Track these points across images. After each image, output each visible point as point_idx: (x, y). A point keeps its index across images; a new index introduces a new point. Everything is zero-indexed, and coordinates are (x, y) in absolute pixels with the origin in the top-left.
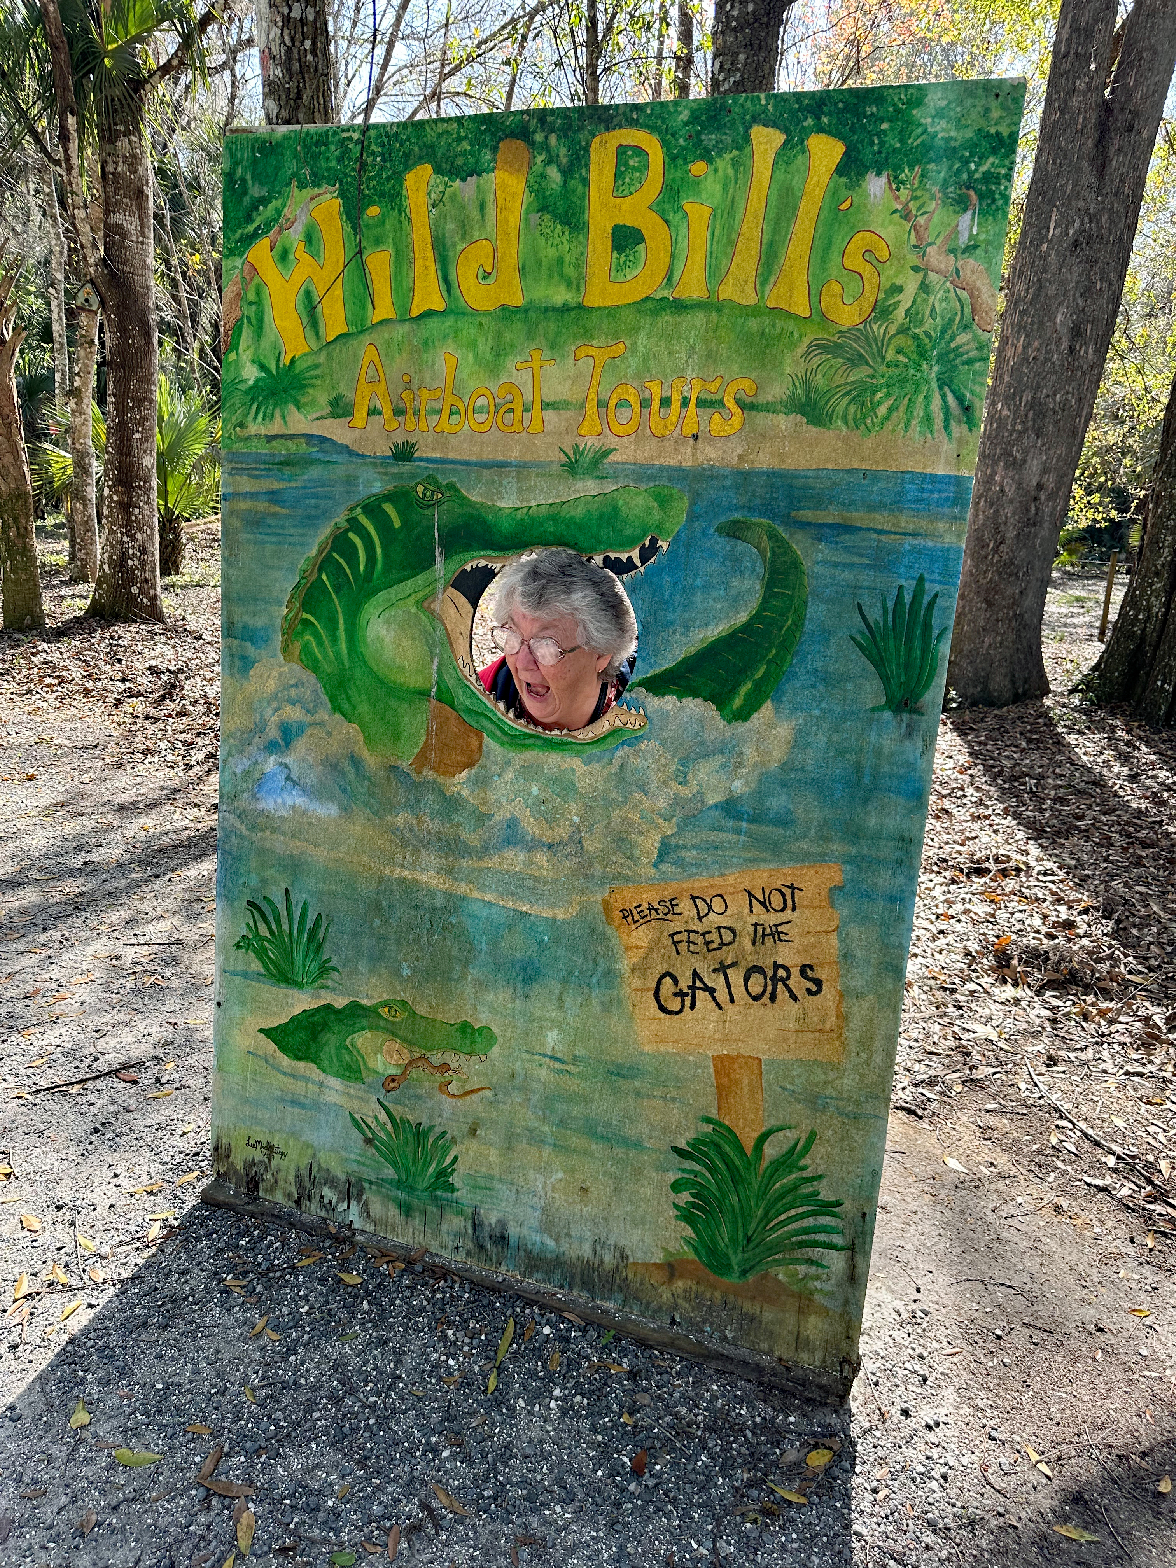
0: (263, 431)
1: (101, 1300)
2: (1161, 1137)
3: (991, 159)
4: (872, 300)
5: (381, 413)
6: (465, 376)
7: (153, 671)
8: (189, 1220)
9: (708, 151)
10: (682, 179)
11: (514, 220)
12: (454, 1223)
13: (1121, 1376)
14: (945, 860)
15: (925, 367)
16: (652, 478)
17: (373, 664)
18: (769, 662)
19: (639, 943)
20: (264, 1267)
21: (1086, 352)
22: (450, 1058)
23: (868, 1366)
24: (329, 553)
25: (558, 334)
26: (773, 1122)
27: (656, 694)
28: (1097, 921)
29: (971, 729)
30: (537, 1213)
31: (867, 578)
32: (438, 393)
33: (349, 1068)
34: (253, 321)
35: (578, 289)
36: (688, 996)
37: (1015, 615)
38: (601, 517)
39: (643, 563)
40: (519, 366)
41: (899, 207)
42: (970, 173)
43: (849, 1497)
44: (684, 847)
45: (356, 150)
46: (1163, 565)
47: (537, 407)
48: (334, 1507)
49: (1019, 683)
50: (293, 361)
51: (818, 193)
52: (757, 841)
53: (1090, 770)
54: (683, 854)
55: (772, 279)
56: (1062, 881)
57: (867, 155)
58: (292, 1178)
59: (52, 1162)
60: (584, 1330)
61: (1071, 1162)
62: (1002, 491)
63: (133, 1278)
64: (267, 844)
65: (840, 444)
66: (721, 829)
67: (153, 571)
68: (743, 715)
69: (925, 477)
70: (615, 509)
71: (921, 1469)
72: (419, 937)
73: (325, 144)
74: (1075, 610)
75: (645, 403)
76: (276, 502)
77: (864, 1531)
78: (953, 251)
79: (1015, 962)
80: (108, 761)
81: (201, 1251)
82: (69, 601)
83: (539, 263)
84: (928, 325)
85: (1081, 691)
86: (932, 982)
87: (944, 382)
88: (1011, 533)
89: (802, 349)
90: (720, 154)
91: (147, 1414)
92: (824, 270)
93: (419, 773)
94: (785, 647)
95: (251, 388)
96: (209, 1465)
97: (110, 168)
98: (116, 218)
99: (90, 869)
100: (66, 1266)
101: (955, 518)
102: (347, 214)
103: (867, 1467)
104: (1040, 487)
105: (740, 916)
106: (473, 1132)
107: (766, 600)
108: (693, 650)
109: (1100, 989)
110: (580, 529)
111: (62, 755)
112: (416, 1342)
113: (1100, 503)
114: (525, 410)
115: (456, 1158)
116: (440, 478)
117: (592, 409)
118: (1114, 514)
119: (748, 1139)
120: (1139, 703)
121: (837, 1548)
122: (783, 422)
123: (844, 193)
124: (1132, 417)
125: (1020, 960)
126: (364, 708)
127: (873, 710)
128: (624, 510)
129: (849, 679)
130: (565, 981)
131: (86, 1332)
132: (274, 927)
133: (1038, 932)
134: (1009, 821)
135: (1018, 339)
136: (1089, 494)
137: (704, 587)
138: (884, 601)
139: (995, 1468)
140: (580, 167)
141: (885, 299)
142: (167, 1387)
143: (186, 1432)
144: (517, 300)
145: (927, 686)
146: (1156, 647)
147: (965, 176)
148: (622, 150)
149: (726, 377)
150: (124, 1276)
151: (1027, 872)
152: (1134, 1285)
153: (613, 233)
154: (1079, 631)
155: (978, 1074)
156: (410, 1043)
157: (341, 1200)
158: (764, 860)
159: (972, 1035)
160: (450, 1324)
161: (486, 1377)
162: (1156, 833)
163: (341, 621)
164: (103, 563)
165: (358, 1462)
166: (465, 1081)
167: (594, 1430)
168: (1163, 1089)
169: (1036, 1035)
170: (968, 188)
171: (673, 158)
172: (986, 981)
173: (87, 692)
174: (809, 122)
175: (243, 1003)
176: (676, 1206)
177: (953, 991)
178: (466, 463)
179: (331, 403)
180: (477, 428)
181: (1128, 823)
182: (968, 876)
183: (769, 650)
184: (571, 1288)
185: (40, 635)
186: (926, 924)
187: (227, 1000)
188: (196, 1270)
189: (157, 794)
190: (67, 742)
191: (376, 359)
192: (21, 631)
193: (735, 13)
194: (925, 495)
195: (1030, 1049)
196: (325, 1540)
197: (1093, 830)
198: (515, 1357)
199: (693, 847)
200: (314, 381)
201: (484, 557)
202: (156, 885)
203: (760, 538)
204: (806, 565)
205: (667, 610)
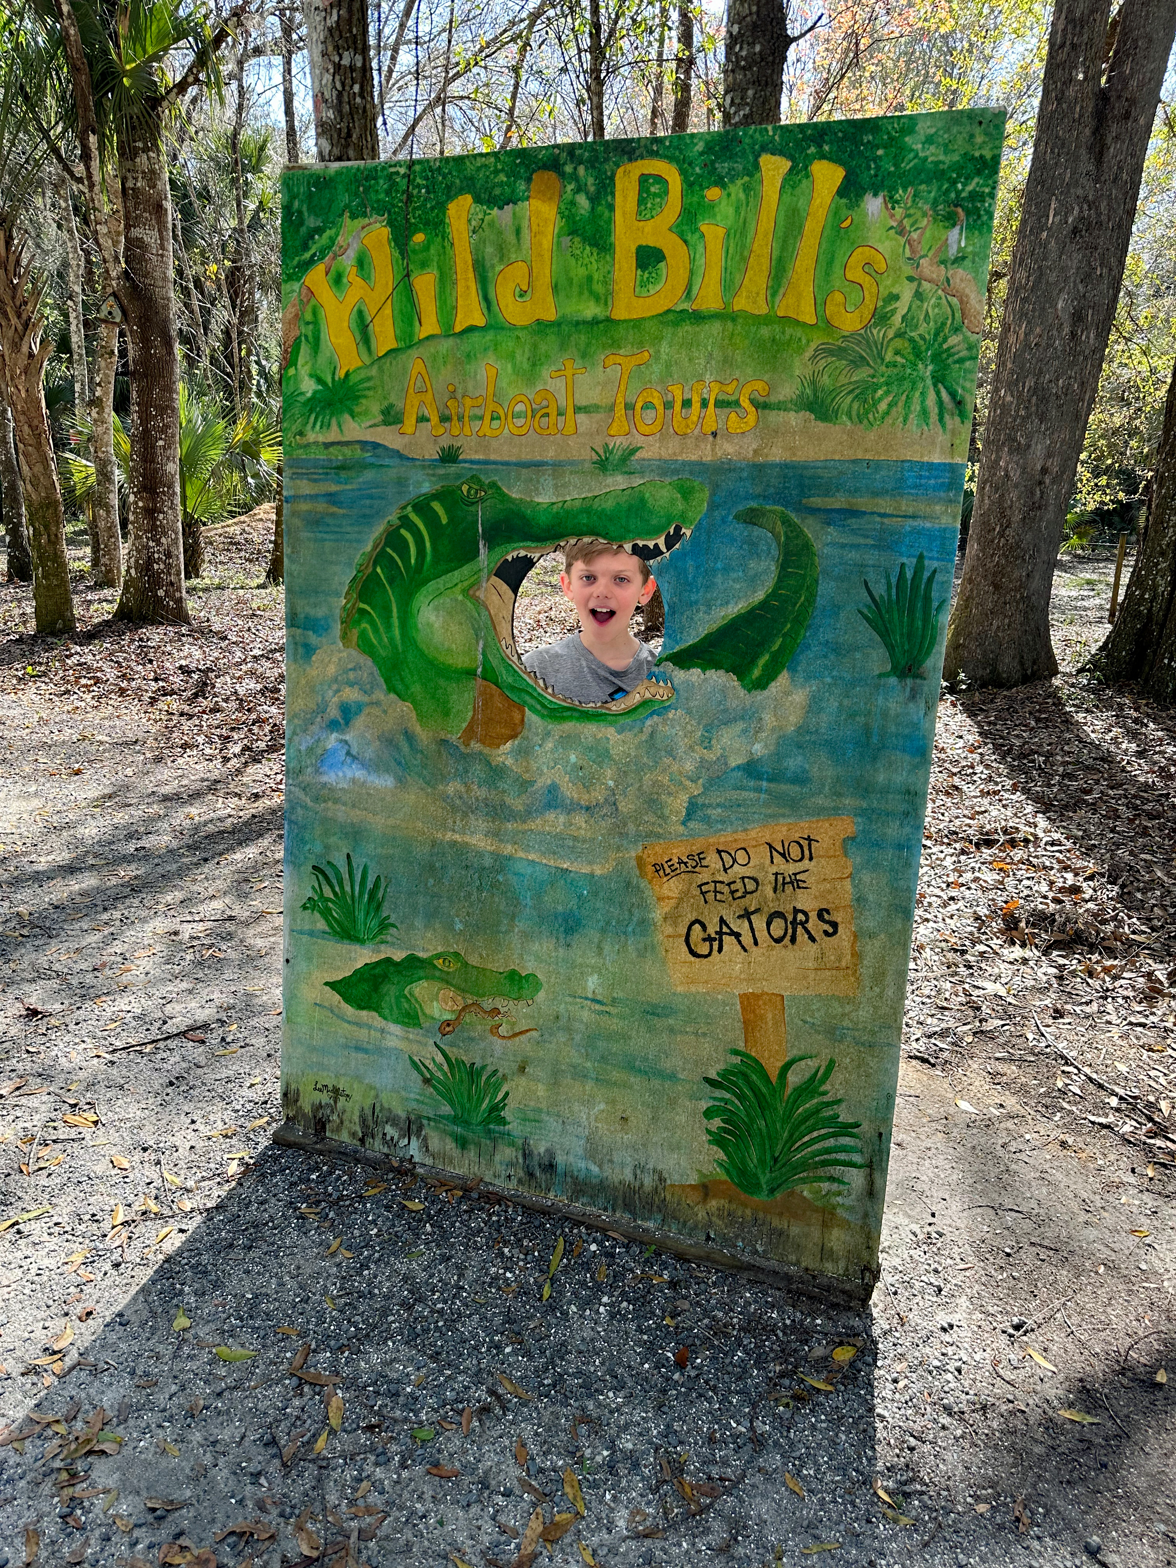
0: (321, 439)
1: (191, 1226)
2: (1162, 1080)
3: (976, 180)
4: (872, 307)
5: (428, 420)
6: (504, 385)
7: (185, 670)
8: (263, 1159)
9: (721, 178)
10: (699, 203)
11: (547, 242)
12: (506, 1153)
13: (1121, 1287)
14: (956, 833)
15: (920, 366)
16: (676, 472)
17: (423, 647)
18: (785, 635)
19: (671, 894)
20: (335, 1196)
21: (1088, 337)
22: (499, 1003)
23: (887, 1278)
24: (383, 549)
25: (588, 345)
26: (795, 1053)
27: (682, 667)
28: (1102, 887)
29: (981, 710)
30: (582, 1142)
31: (872, 557)
32: (480, 400)
33: (408, 1015)
34: (311, 339)
35: (606, 304)
36: (716, 941)
37: (1022, 597)
38: (629, 509)
39: (669, 548)
40: (554, 374)
41: (895, 224)
42: (958, 193)
43: (872, 1386)
44: (710, 806)
45: (403, 183)
46: (1168, 545)
47: (570, 411)
48: (411, 1394)
49: (1028, 664)
50: (347, 375)
51: (821, 214)
52: (777, 799)
53: (1098, 747)
54: (709, 812)
55: (782, 291)
56: (1069, 851)
57: (865, 178)
58: (356, 1118)
59: (134, 1111)
60: (627, 1247)
61: (1076, 1103)
62: (1007, 475)
63: (217, 1208)
64: (330, 814)
65: (845, 437)
66: (742, 788)
67: (179, 574)
68: (761, 684)
69: (922, 465)
70: (642, 501)
71: (937, 1363)
72: (470, 894)
73: (375, 179)
74: (1086, 593)
75: (668, 405)
76: (334, 503)
77: (886, 1413)
78: (943, 262)
79: (1023, 924)
80: (148, 755)
81: (276, 1185)
82: (96, 605)
83: (570, 281)
84: (923, 329)
85: (1089, 670)
86: (943, 944)
87: (938, 379)
88: (1017, 517)
89: (809, 353)
90: (732, 181)
91: (241, 1319)
92: (828, 282)
93: (467, 745)
94: (798, 622)
95: (309, 400)
96: (298, 1360)
97: (130, 184)
98: (136, 232)
99: (143, 855)
100: (156, 1198)
101: (950, 501)
102: (395, 240)
103: (888, 1362)
104: (1044, 471)
105: (762, 867)
106: (522, 1069)
107: (780, 579)
108: (715, 627)
109: (1104, 948)
110: (611, 520)
111: (104, 751)
112: (476, 1259)
113: (1108, 486)
114: (560, 414)
115: (507, 1094)
116: (482, 477)
117: (620, 411)
118: (1121, 495)
119: (773, 1067)
120: (1146, 681)
121: (861, 1427)
122: (794, 419)
123: (844, 212)
124: (1138, 399)
125: (1027, 923)
126: (416, 688)
127: (880, 676)
128: (651, 501)
129: (857, 649)
130: (603, 931)
131: (180, 1252)
132: (337, 889)
133: (1045, 897)
134: (1018, 796)
135: (1020, 326)
136: (1097, 477)
137: (724, 569)
138: (888, 577)
139: (1005, 1363)
140: (606, 194)
141: (884, 307)
142: (256, 1296)
143: (276, 1334)
144: (551, 315)
145: (928, 653)
146: (1163, 626)
147: (953, 195)
148: (644, 179)
149: (742, 380)
150: (209, 1205)
151: (1035, 842)
152: (1134, 1210)
153: (637, 253)
154: (1089, 613)
155: (988, 1026)
156: (463, 991)
157: (402, 1136)
158: (783, 816)
159: (982, 992)
160: (506, 1243)
161: (540, 1287)
162: (1162, 805)
163: (395, 610)
164: (129, 567)
165: (431, 1357)
166: (514, 1024)
167: (640, 1330)
168: (1164, 1038)
169: (1044, 991)
170: (956, 206)
171: (691, 185)
172: (995, 943)
173: (122, 692)
174: (812, 150)
175: (310, 959)
176: (709, 1132)
177: (963, 952)
178: (507, 464)
179: (383, 412)
180: (516, 431)
181: (1135, 797)
182: (978, 846)
183: (784, 624)
184: (614, 1211)
185: (71, 638)
186: (937, 892)
187: (295, 957)
188: (273, 1200)
189: (197, 785)
190: (107, 739)
191: (424, 372)
192: (53, 634)
193: (744, 53)
194: (923, 481)
195: (1038, 1003)
196: (406, 1420)
197: (1099, 803)
198: (566, 1270)
199: (718, 805)
200: (367, 393)
201: (523, 548)
202: (206, 869)
203: (775, 523)
204: (817, 546)
205: (691, 591)
